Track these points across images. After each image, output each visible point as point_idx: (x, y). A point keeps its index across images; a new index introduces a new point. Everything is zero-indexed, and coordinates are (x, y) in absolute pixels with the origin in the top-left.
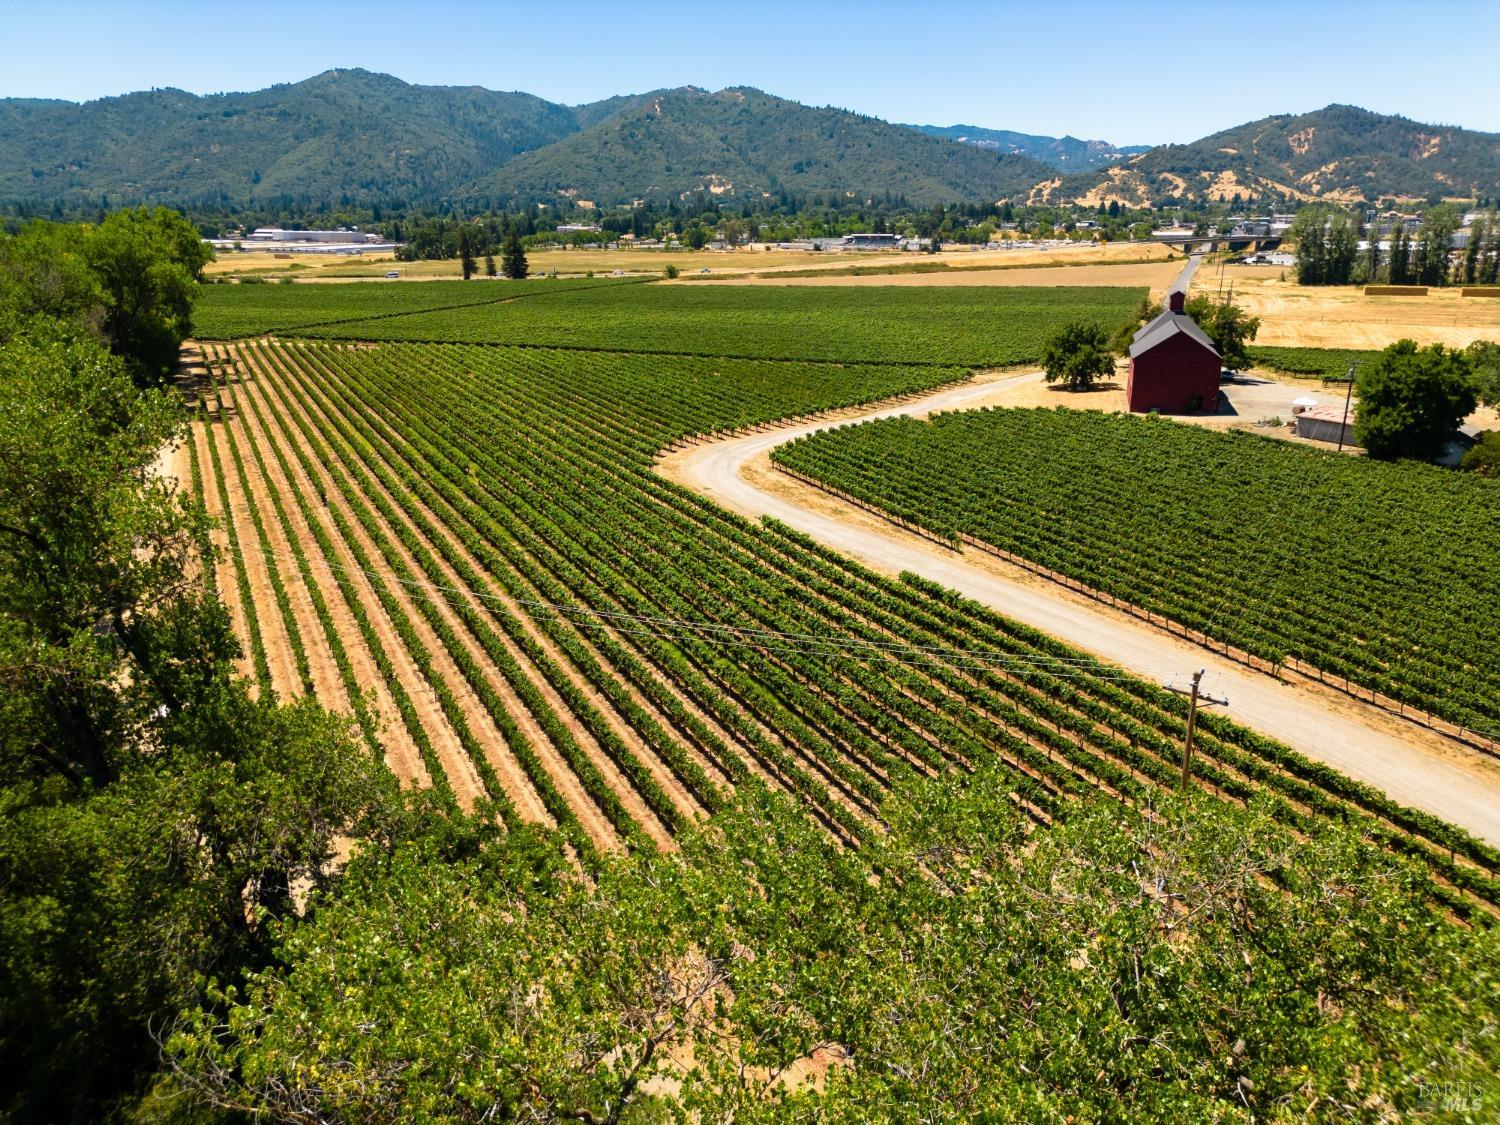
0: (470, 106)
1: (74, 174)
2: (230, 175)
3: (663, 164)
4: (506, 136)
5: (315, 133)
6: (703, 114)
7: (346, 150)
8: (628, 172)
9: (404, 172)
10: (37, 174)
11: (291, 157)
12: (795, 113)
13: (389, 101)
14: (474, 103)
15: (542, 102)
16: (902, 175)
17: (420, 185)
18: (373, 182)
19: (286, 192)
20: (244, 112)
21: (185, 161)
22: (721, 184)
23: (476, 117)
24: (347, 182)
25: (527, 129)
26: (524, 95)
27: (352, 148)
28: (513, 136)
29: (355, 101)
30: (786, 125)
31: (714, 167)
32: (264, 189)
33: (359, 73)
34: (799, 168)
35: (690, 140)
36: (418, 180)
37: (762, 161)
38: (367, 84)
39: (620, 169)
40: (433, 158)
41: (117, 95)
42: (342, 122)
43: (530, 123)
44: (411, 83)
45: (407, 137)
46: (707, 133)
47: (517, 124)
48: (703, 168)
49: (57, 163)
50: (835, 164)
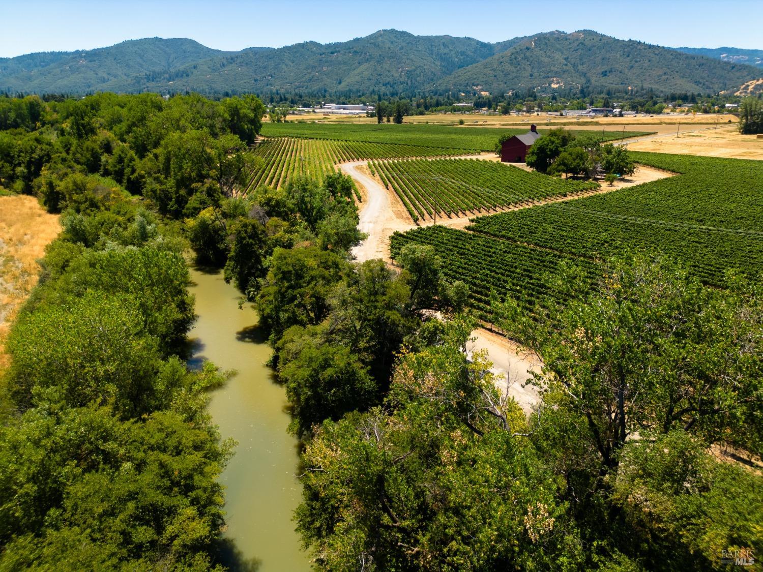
0: (441, 45)
1: (269, 80)
2: (329, 80)
3: (529, 73)
4: (456, 60)
5: (367, 61)
6: (558, 46)
7: (379, 68)
8: (510, 77)
9: (404, 78)
10: (256, 80)
11: (356, 72)
13: (404, 44)
14: (444, 44)
15: (478, 42)
16: (666, 77)
17: (409, 84)
18: (388, 83)
19: (351, 88)
20: (339, 51)
21: (313, 74)
22: (558, 83)
23: (443, 51)
24: (378, 83)
25: (467, 56)
26: (469, 39)
27: (382, 67)
28: (460, 60)
29: (388, 45)
30: (603, 51)
31: (557, 74)
32: (343, 87)
34: (604, 74)
35: (546, 60)
36: (409, 83)
37: (585, 70)
38: (396, 37)
39: (505, 75)
40: (418, 72)
42: (380, 55)
43: (469, 53)
44: (416, 35)
45: (408, 62)
46: (558, 56)
47: (463, 53)
48: (550, 75)
49: (263, 75)
50: (626, 71)
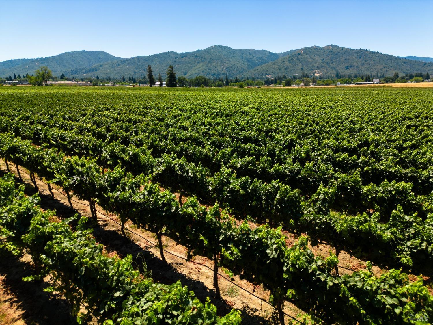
0: (248, 54)
2: (179, 73)
3: (300, 67)
4: (257, 62)
5: (203, 61)
6: (317, 53)
7: (209, 65)
8: (289, 70)
9: (224, 71)
10: (135, 73)
11: (196, 68)
12: (349, 51)
13: (226, 53)
15: (269, 52)
16: (385, 69)
18: (215, 74)
20: (187, 57)
22: (319, 73)
23: (249, 57)
24: (208, 74)
25: (263, 60)
26: (264, 51)
27: (211, 65)
28: (259, 61)
29: (216, 53)
30: (345, 55)
31: (317, 68)
33: (220, 46)
34: (347, 68)
35: (311, 60)
36: (228, 74)
37: (334, 66)
38: (221, 49)
39: (286, 69)
40: (233, 67)
41: (159, 53)
42: (211, 58)
43: (265, 58)
45: (228, 62)
46: (317, 58)
47: (260, 58)
48: (313, 68)
49: (140, 70)
50: (360, 66)
